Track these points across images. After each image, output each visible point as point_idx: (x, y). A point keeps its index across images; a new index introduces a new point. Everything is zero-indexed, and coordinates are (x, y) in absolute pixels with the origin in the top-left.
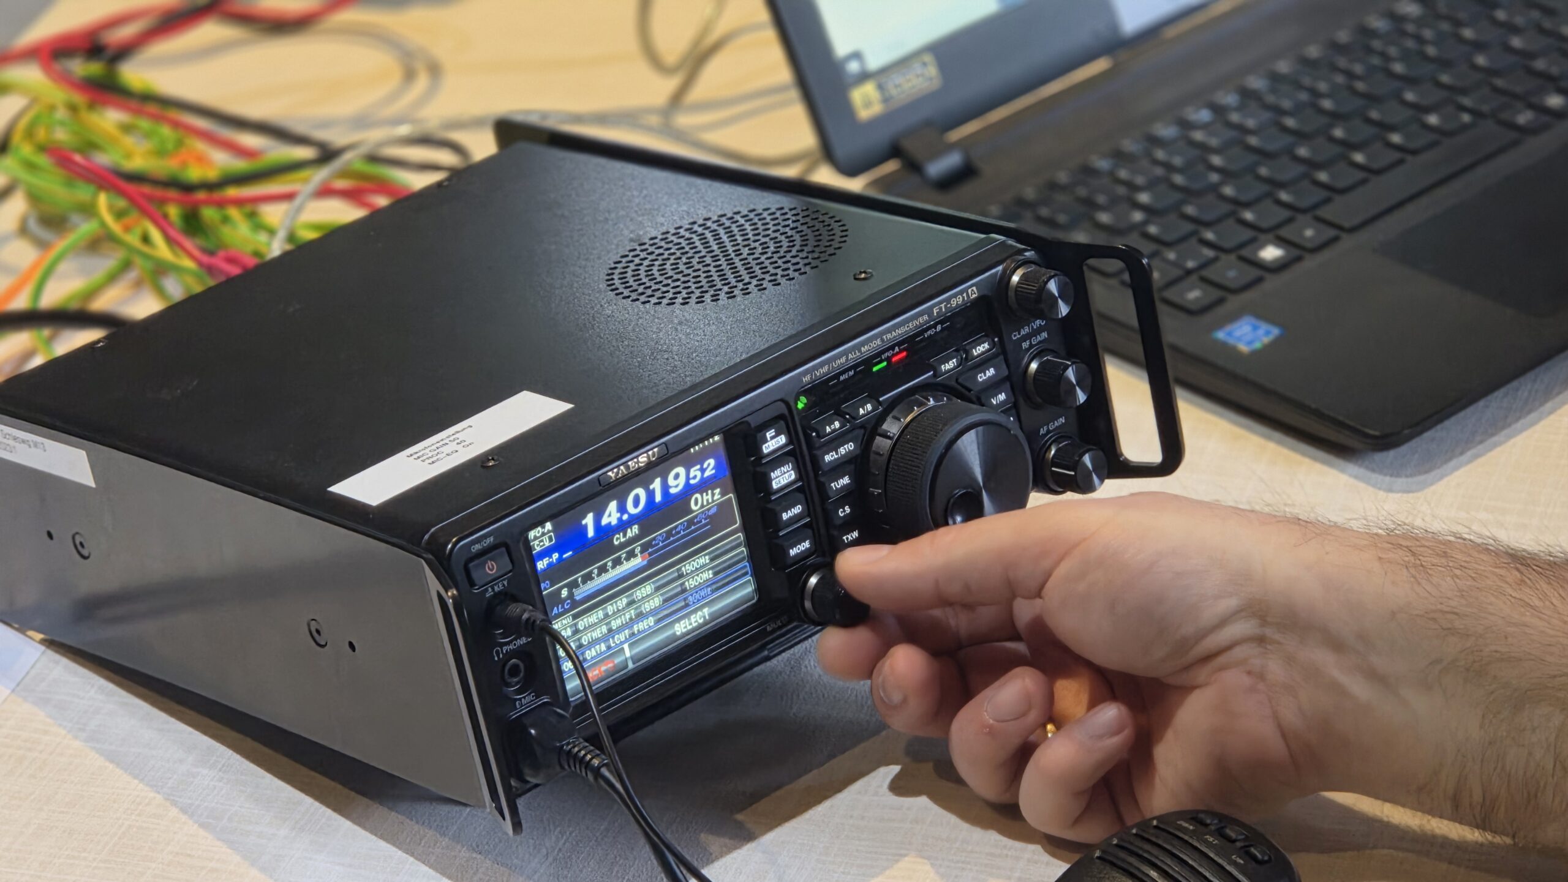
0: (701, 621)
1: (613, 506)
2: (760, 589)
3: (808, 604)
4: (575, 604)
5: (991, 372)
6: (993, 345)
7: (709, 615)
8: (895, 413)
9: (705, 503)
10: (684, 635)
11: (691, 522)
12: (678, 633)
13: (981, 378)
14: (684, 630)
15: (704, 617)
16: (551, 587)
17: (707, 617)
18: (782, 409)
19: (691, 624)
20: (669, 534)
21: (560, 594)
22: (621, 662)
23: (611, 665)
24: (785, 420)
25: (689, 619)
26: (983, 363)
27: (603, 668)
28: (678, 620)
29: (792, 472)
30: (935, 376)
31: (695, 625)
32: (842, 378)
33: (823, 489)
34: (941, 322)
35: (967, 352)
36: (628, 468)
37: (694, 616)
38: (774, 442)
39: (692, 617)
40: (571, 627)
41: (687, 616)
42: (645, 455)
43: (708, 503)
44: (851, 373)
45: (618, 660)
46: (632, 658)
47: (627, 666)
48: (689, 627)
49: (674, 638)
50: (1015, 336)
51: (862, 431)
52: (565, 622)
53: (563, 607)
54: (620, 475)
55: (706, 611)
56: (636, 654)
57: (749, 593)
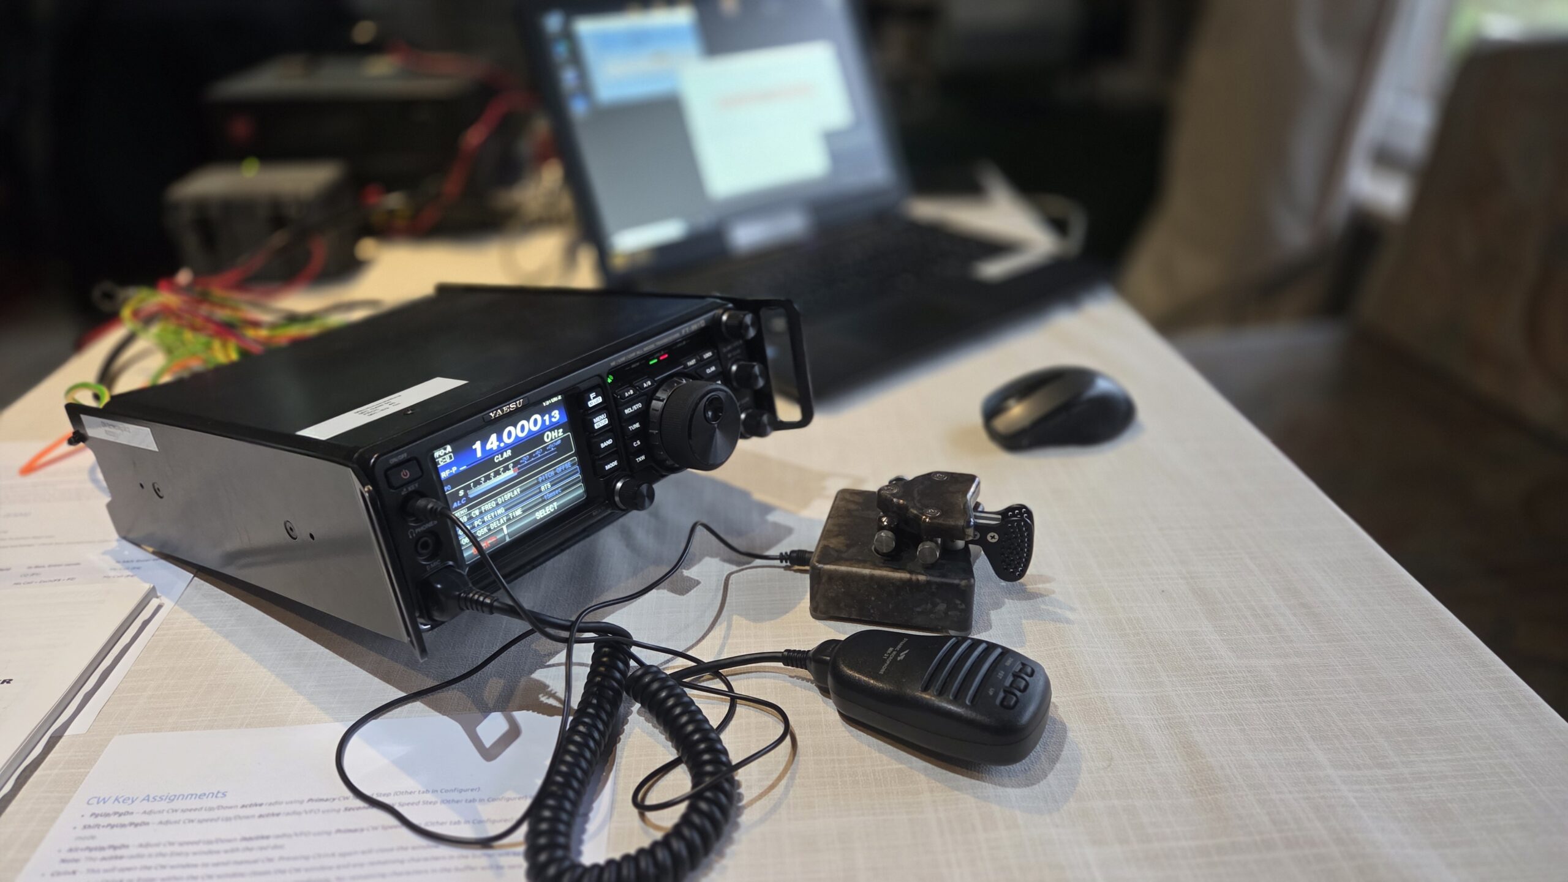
0: (552, 510)
1: (494, 437)
2: (587, 491)
3: (617, 499)
4: (469, 500)
5: (713, 369)
6: (713, 353)
7: (557, 506)
8: (664, 387)
9: (553, 438)
10: (541, 519)
11: (544, 449)
12: (538, 518)
13: (708, 371)
14: (542, 516)
15: (554, 508)
16: (452, 489)
17: (556, 508)
18: (597, 381)
19: (546, 512)
20: (531, 456)
21: (459, 494)
22: (501, 537)
23: (495, 539)
24: (601, 388)
25: (545, 509)
26: (709, 363)
27: (489, 542)
28: (537, 510)
29: (607, 419)
30: (684, 368)
31: (548, 513)
32: (633, 366)
33: (624, 430)
34: (686, 340)
35: (701, 357)
36: (502, 411)
37: (548, 507)
38: (595, 401)
39: (547, 508)
40: (466, 515)
41: (544, 507)
42: (514, 403)
43: (555, 438)
44: (638, 364)
45: (499, 536)
46: (508, 534)
47: (505, 540)
48: (545, 514)
49: (536, 520)
50: (725, 350)
51: (645, 397)
52: (462, 512)
53: (460, 502)
54: (497, 416)
55: (555, 505)
56: (511, 532)
57: (581, 493)
